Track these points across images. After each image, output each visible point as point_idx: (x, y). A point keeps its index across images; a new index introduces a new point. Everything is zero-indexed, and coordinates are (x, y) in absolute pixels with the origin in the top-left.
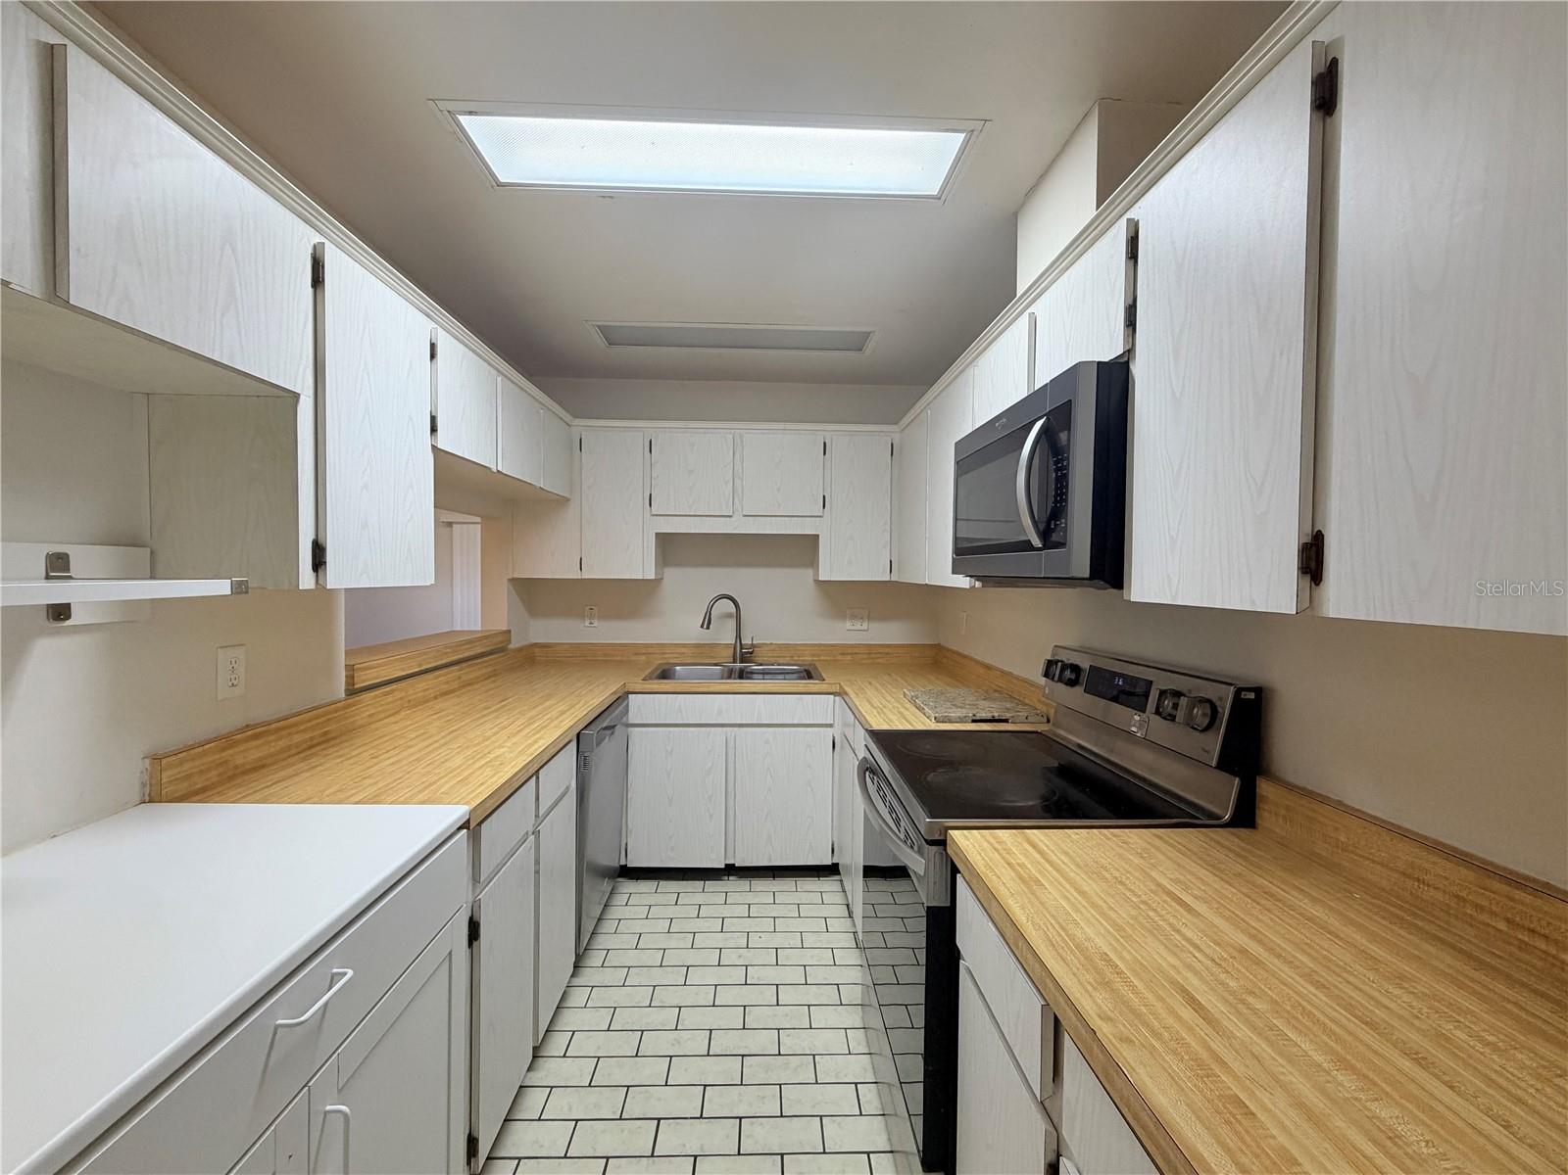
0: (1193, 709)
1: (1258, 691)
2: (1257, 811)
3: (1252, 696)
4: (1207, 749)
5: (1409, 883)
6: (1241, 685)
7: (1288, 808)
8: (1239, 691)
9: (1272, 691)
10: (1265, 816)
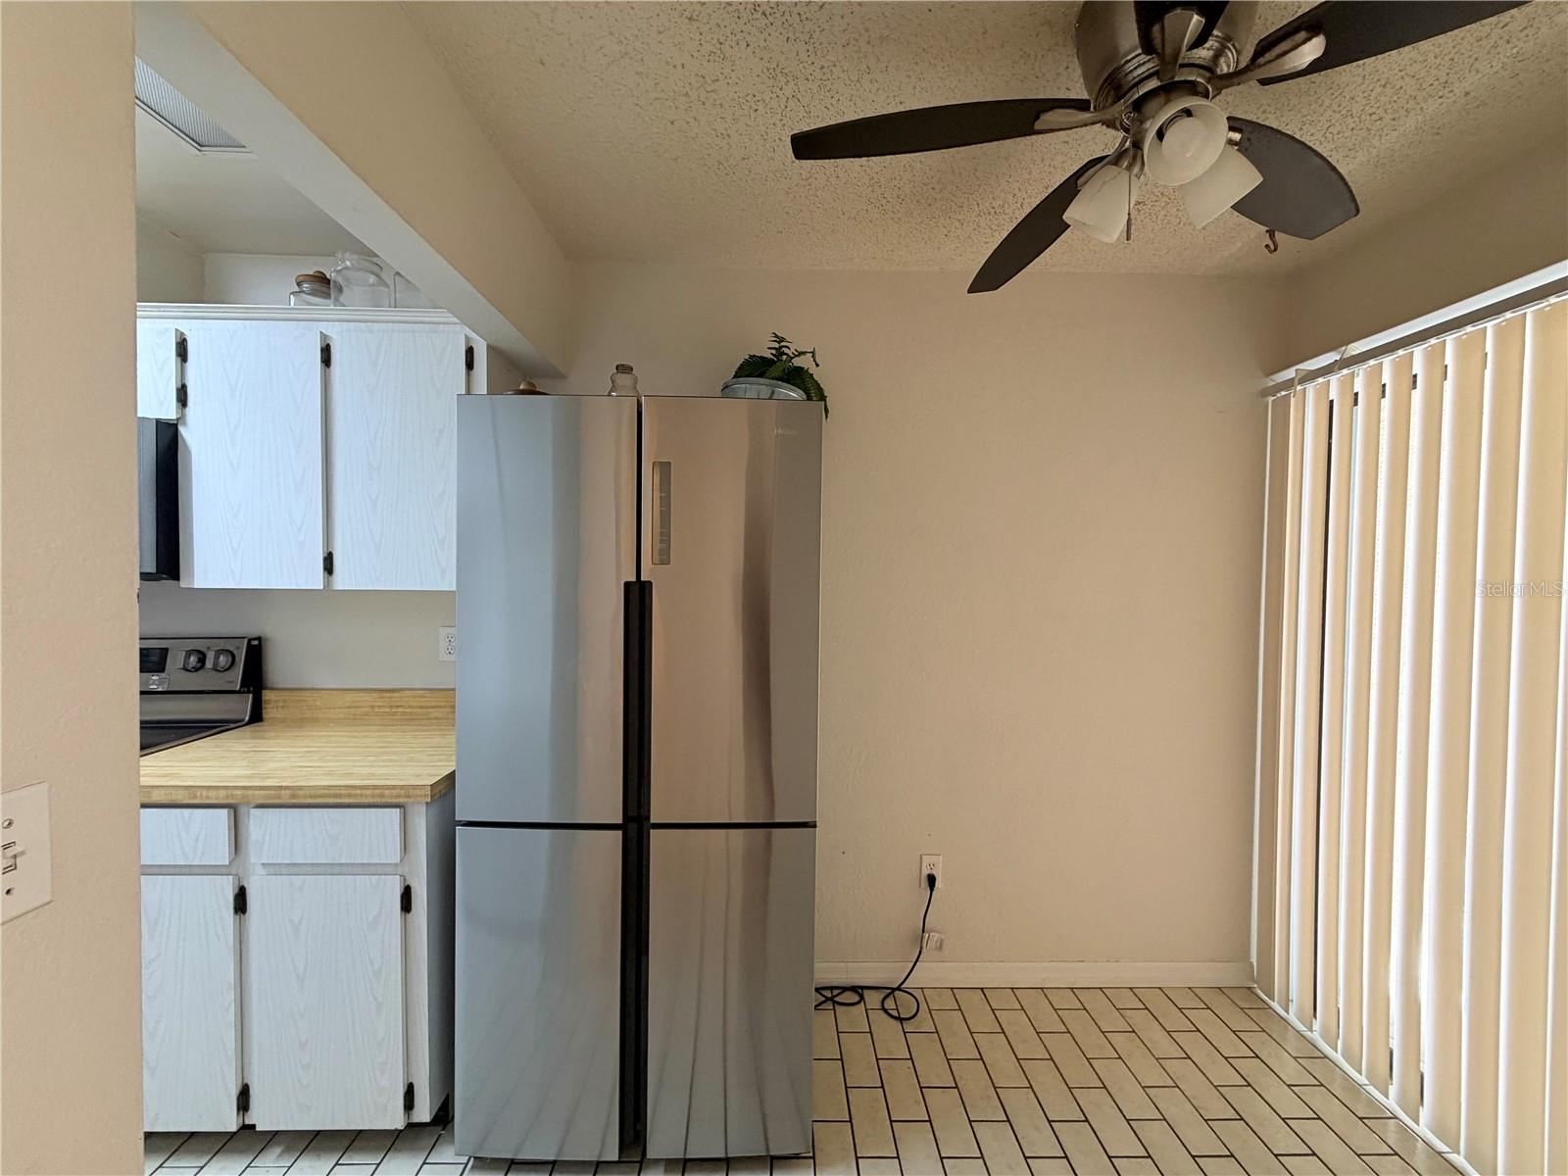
0: (219, 657)
1: (259, 639)
2: (264, 711)
3: (256, 642)
4: (230, 680)
5: (352, 710)
6: (250, 637)
7: (285, 701)
8: (250, 640)
9: (266, 639)
10: (269, 712)
